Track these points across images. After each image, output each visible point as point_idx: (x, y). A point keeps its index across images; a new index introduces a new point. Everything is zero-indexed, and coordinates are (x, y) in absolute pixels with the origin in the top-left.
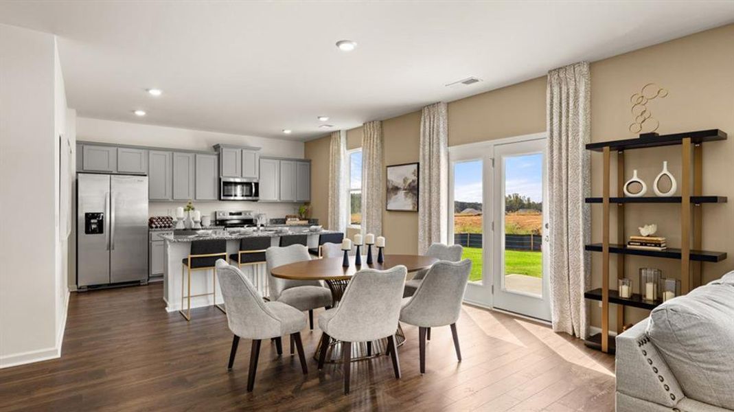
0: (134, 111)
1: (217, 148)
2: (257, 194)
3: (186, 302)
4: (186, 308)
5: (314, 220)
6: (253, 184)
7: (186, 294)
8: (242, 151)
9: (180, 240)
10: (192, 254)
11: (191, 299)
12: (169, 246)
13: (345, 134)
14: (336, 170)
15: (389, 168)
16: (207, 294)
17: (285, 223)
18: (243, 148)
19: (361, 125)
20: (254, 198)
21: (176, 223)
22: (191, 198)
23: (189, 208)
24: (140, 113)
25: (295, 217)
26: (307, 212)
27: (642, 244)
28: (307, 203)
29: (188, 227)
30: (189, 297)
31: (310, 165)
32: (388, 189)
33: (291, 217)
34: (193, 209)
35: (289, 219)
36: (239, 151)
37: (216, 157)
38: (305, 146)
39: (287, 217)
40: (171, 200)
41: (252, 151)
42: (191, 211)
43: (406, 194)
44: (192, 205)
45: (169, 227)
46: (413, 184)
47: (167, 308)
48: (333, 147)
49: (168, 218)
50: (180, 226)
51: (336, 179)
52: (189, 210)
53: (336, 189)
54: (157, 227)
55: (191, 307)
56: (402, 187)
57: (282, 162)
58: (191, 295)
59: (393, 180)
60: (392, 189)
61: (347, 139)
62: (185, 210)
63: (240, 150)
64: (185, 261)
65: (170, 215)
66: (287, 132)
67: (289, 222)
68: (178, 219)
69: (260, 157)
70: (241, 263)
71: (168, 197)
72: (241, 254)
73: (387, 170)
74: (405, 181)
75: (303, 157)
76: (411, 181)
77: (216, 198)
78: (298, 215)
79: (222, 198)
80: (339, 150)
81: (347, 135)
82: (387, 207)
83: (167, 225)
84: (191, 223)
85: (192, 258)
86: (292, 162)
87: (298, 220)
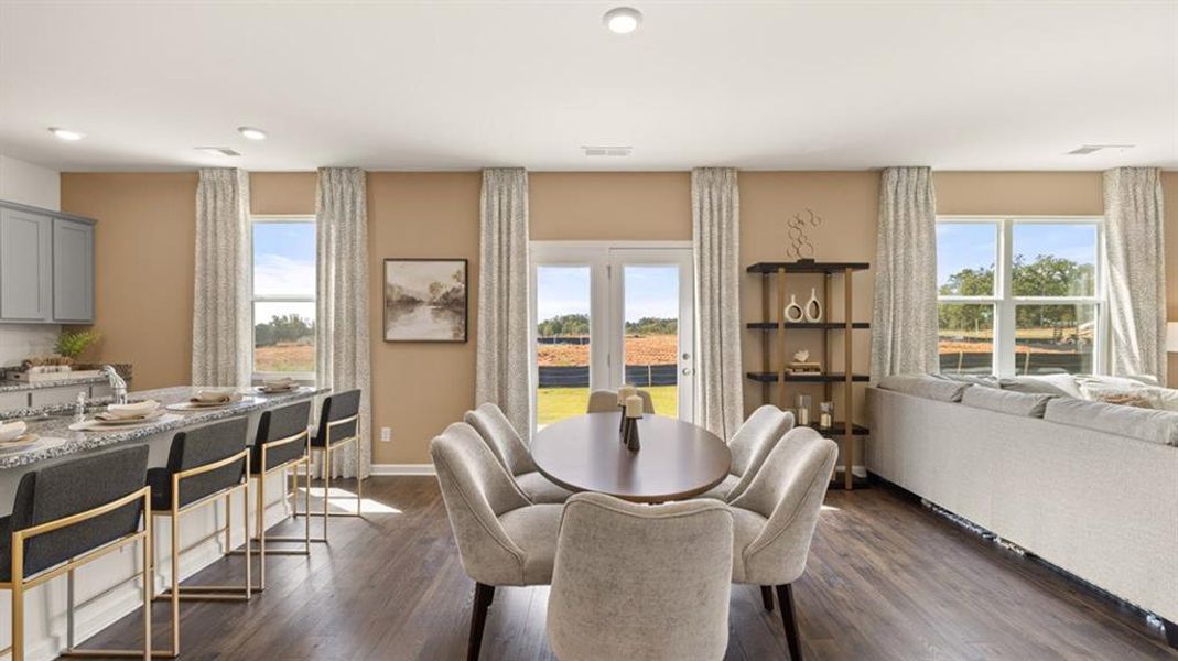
15: (389, 264)
25: (57, 363)
27: (805, 370)
32: (388, 302)
33: (42, 363)
39: (28, 363)
43: (436, 314)
46: (453, 296)
56: (426, 299)
59: (403, 284)
60: (399, 301)
73: (384, 267)
74: (433, 288)
75: (56, 208)
76: (449, 289)
78: (66, 359)
81: (259, 181)
82: (384, 336)
87: (66, 368)
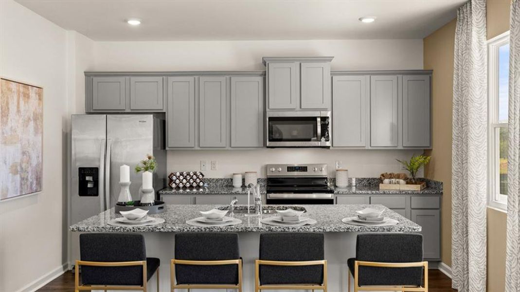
0: (126, 21)
2: (325, 136)
5: (436, 183)
6: (318, 120)
8: (300, 64)
17: (377, 187)
18: (302, 60)
20: (321, 143)
22: (225, 143)
24: (134, 23)
26: (427, 167)
28: (427, 152)
31: (431, 79)
33: (391, 176)
35: (387, 181)
36: (295, 66)
37: (261, 79)
39: (383, 176)
40: (197, 147)
41: (317, 64)
49: (196, 174)
54: (178, 188)
63: (298, 63)
65: (198, 170)
66: (368, 21)
67: (385, 186)
69: (333, 73)
77: (260, 144)
79: (268, 144)
86: (394, 77)
87: (402, 181)
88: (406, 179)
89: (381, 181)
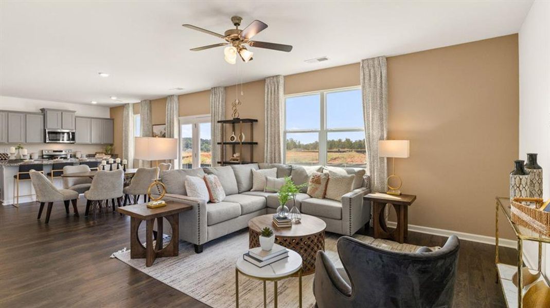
1: (43, 110)
2: (73, 139)
3: (16, 200)
4: (16, 203)
5: (115, 155)
6: (70, 133)
7: (16, 195)
8: (62, 113)
9: (11, 165)
10: (20, 171)
11: (19, 198)
12: (4, 169)
13: (132, 106)
14: (127, 126)
16: (31, 195)
17: (94, 157)
18: (62, 111)
19: (140, 101)
20: (72, 142)
21: (9, 157)
22: (23, 141)
23: (19, 148)
25: (102, 153)
26: (111, 150)
28: (112, 145)
29: (18, 158)
30: (18, 197)
31: (113, 122)
33: (99, 153)
34: (22, 148)
35: (98, 154)
36: (59, 113)
37: (42, 117)
38: (110, 111)
39: (96, 153)
40: (6, 142)
41: (69, 113)
42: (20, 149)
44: (22, 146)
45: (5, 159)
46: (164, 135)
47: (3, 204)
48: (125, 113)
49: (4, 154)
50: (13, 158)
51: (127, 131)
52: (19, 149)
53: (127, 136)
55: (19, 202)
57: (93, 120)
58: (19, 195)
59: (156, 132)
61: (133, 108)
62: (16, 149)
64: (15, 177)
65: (6, 152)
66: (94, 103)
67: (97, 156)
68: (11, 154)
69: (76, 117)
70: (54, 176)
71: (5, 141)
72: (54, 172)
73: (153, 128)
74: (161, 133)
75: (109, 117)
76: (163, 133)
77: (43, 141)
78: (105, 152)
79: (47, 141)
80: (128, 114)
81: (133, 106)
83: (3, 159)
84: (20, 157)
85: (19, 174)
86: (100, 120)
87: (104, 154)
88: (105, 153)
89: (96, 154)
